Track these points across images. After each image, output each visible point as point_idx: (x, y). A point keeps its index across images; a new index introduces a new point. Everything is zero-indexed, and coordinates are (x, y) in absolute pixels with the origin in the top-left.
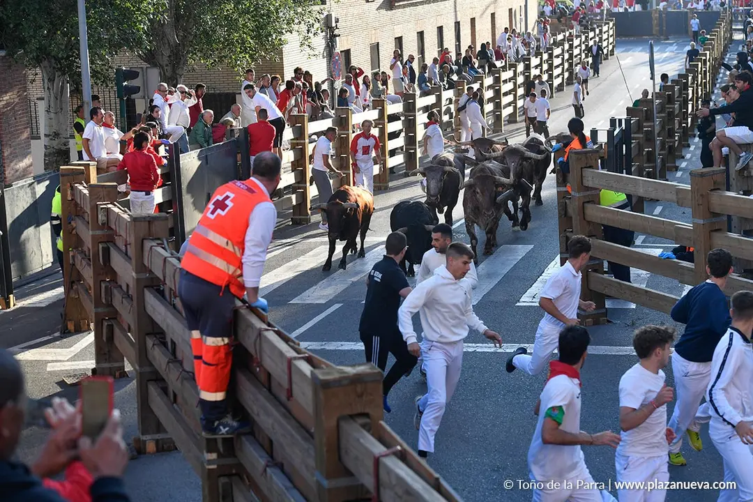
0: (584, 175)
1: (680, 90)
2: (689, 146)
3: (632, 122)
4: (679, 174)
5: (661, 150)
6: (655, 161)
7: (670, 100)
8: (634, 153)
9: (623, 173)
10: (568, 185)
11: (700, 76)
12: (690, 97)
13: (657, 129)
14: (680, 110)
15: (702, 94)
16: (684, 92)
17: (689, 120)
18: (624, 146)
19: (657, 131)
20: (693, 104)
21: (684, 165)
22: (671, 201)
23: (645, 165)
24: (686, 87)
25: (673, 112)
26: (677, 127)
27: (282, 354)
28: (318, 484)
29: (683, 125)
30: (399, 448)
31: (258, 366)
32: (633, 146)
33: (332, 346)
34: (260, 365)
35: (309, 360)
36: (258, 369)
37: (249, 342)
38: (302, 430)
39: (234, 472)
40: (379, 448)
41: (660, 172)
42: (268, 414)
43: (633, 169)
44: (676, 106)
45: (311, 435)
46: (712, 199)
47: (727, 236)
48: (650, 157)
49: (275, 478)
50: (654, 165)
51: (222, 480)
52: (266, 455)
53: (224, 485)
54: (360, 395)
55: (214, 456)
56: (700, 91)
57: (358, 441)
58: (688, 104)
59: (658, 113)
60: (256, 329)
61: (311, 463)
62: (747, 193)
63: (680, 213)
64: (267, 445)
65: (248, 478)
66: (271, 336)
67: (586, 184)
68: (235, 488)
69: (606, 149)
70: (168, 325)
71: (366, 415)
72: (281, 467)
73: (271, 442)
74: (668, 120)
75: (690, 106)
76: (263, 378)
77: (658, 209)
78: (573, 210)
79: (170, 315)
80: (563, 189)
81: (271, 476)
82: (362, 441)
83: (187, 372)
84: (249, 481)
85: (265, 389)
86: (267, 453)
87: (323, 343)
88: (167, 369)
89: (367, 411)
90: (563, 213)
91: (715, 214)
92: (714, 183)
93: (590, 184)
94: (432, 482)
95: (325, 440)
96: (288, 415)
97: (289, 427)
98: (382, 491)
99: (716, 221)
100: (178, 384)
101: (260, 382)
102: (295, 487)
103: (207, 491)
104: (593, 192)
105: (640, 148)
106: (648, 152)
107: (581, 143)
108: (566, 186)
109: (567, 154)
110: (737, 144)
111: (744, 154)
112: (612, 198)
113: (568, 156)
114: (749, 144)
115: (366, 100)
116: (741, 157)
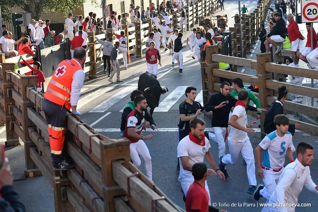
0: (212, 56)
1: (251, 20)
2: (255, 43)
3: (232, 34)
4: (251, 55)
5: (244, 45)
6: (241, 50)
7: (247, 24)
8: (232, 47)
9: (228, 55)
10: (206, 60)
11: (259, 14)
12: (255, 23)
13: (242, 36)
14: (252, 28)
15: (260, 22)
17: (255, 32)
18: (229, 44)
19: (242, 38)
20: (257, 26)
21: (253, 51)
22: (249, 67)
23: (237, 52)
24: (254, 19)
25: (248, 29)
26: (250, 35)
27: (86, 134)
28: (104, 188)
29: (253, 35)
30: (137, 173)
31: (77, 140)
32: (232, 44)
33: (107, 130)
34: (78, 139)
35: (98, 137)
36: (77, 141)
37: (72, 129)
38: (96, 166)
39: (67, 184)
40: (129, 174)
41: (243, 54)
42: (81, 160)
43: (232, 54)
44: (250, 27)
45: (100, 168)
46: (266, 65)
47: (272, 81)
48: (239, 48)
49: (85, 187)
50: (241, 51)
51: (63, 188)
52: (81, 177)
53: (63, 190)
54: (121, 151)
55: (58, 178)
56: (259, 20)
57: (120, 170)
58: (255, 26)
59: (243, 30)
60: (75, 123)
61: (100, 180)
62: (280, 63)
63: (252, 72)
64: (81, 173)
65: (73, 187)
66: (82, 127)
67: (213, 60)
68: (68, 191)
69: (221, 46)
70: (38, 123)
71: (123, 159)
72: (87, 182)
73: (83, 171)
74: (247, 33)
75: (256, 27)
76: (79, 144)
77: (243, 70)
78: (208, 71)
79: (38, 118)
80: (204, 62)
81: (83, 186)
82: (122, 170)
83: (47, 143)
84: (74, 188)
85: (80, 149)
86: (81, 176)
87: (103, 129)
88: (38, 141)
89: (123, 158)
90: (203, 72)
91: (267, 72)
92: (267, 59)
93: (215, 60)
94: (152, 187)
95: (106, 170)
96: (90, 160)
97: (90, 165)
98: (131, 191)
99: (268, 75)
100: (43, 148)
101: (77, 146)
102: (94, 190)
103: (56, 193)
104: (216, 64)
105: (235, 45)
106: (238, 46)
107: (210, 43)
108: (205, 61)
109: (205, 48)
110: (276, 43)
111: (279, 46)
112: (224, 66)
113: (205, 49)
114: (281, 42)
115: (119, 26)
116: (277, 48)
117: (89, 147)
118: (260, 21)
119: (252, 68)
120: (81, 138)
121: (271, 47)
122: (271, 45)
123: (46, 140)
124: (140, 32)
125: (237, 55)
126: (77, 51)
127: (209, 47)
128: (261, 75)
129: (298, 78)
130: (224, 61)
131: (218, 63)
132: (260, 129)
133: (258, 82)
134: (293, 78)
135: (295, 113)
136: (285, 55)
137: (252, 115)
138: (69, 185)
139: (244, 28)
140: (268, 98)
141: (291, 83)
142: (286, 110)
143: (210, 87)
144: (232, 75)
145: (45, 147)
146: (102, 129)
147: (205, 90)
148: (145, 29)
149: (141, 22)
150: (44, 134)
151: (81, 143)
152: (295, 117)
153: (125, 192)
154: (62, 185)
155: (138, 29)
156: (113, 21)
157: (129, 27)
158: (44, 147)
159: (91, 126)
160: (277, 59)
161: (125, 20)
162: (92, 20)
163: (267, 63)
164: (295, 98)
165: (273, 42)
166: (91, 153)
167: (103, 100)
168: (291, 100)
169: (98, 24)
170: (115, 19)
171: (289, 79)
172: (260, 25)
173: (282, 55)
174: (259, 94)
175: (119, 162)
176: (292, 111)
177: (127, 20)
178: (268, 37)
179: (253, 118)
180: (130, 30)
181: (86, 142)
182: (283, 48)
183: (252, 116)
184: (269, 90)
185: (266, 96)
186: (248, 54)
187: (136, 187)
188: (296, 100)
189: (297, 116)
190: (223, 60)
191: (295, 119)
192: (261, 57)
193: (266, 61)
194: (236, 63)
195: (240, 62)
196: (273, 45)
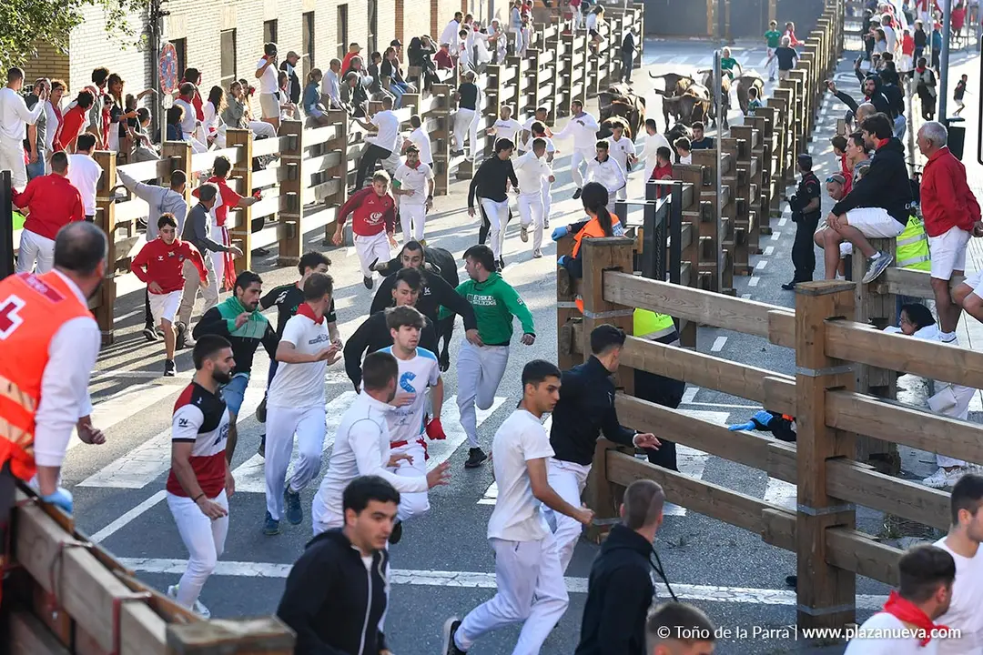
0: (606, 281)
1: (759, 136)
2: (770, 233)
3: (684, 189)
4: (754, 281)
5: (726, 239)
6: (716, 259)
7: (743, 152)
8: (684, 243)
9: (665, 281)
10: (578, 297)
11: (791, 111)
12: (774, 147)
13: (721, 202)
14: (759, 168)
15: (793, 144)
16: (765, 139)
17: (772, 186)
19: (720, 207)
20: (778, 161)
21: (761, 265)
23: (700, 264)
24: (768, 130)
25: (747, 174)
26: (752, 199)
27: (101, 591)
29: (762, 196)
31: (55, 610)
32: (682, 231)
33: (157, 566)
34: (59, 607)
35: (154, 604)
36: (54, 615)
37: (39, 566)
44: (753, 163)
46: (831, 334)
47: (853, 400)
48: (709, 251)
50: (715, 264)
56: (790, 136)
58: (770, 159)
59: (723, 175)
60: (53, 541)
62: (880, 323)
63: (757, 350)
66: (81, 557)
67: (610, 297)
69: (642, 238)
74: (739, 187)
75: (774, 163)
76: (62, 631)
77: (719, 343)
78: (583, 342)
80: (569, 305)
85: (65, 650)
87: (141, 560)
90: (567, 346)
91: (836, 362)
92: (836, 307)
93: (617, 299)
99: (837, 372)
101: (56, 637)
104: (622, 313)
105: (694, 234)
106: (705, 240)
107: (602, 226)
109: (577, 245)
110: (867, 239)
111: (878, 255)
112: (651, 324)
113: (580, 249)
114: (888, 239)
115: (211, 130)
116: (872, 260)
117: (108, 645)
118: (790, 141)
119: (773, 339)
120: (75, 605)
121: (848, 256)
122: (845, 247)
124: (299, 161)
126: (72, 240)
127: (596, 244)
128: (812, 373)
130: (656, 305)
131: (629, 313)
132: (792, 593)
133: (795, 399)
134: (926, 384)
136: (904, 292)
137: (763, 534)
139: (730, 167)
140: (838, 466)
142: (901, 519)
144: (688, 365)
146: (136, 560)
148: (317, 150)
149: (304, 119)
151: (73, 624)
155: (291, 146)
156: (189, 110)
157: (257, 139)
159: (97, 541)
160: (866, 309)
161: (239, 106)
162: (102, 98)
163: (839, 324)
165: (856, 236)
167: (140, 438)
169: (126, 119)
170: (198, 104)
171: (908, 387)
172: (789, 157)
173: (893, 289)
174: (798, 449)
177: (245, 108)
178: (838, 215)
179: (764, 544)
180: (258, 149)
182: (894, 264)
183: (764, 539)
184: (838, 433)
185: (828, 459)
186: (740, 274)
190: (652, 302)
192: (812, 298)
193: (832, 316)
194: (707, 314)
195: (723, 313)
196: (854, 247)
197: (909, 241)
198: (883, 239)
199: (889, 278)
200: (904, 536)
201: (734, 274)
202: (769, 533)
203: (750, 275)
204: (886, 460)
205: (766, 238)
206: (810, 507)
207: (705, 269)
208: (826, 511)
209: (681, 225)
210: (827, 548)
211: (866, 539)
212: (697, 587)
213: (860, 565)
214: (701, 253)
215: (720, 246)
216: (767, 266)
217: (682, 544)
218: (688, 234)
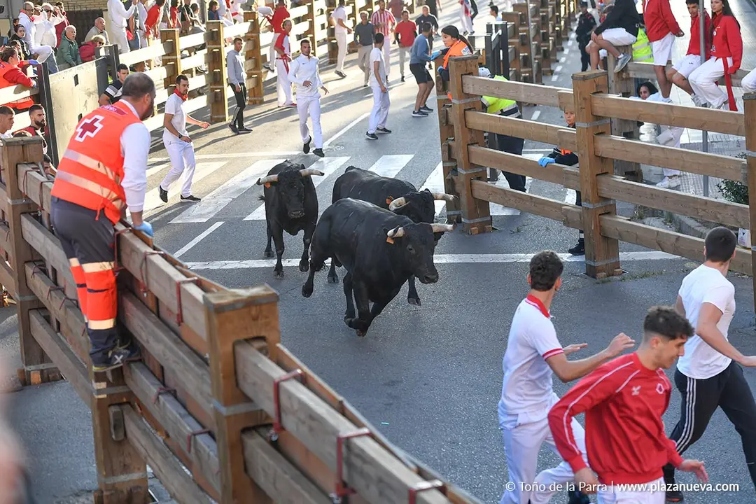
0: (464, 81)
2: (563, 50)
3: (508, 27)
4: (555, 78)
5: (537, 54)
6: (531, 67)
8: (511, 57)
10: (449, 92)
13: (532, 33)
14: (553, 12)
17: (563, 23)
18: (501, 51)
19: (532, 36)
20: (565, 8)
21: (559, 69)
23: (522, 70)
25: (547, 16)
26: (551, 31)
27: (170, 278)
28: (216, 411)
29: (557, 28)
30: (299, 371)
31: (145, 292)
32: (509, 51)
33: (216, 265)
34: (147, 290)
35: (199, 283)
36: (145, 295)
37: (134, 268)
38: (195, 355)
39: (125, 400)
40: (278, 373)
41: (536, 76)
42: (158, 340)
43: (510, 74)
44: (550, 9)
45: (205, 361)
46: (595, 102)
47: (611, 140)
48: (527, 62)
49: (168, 405)
50: (530, 69)
51: (113, 410)
52: (157, 382)
53: (115, 414)
54: (255, 319)
55: (103, 385)
57: (256, 365)
58: (560, 7)
59: (533, 17)
60: (141, 252)
61: (207, 389)
62: (626, 95)
63: (558, 117)
64: (158, 372)
65: (139, 406)
66: (157, 260)
67: (466, 91)
68: (126, 417)
69: (484, 56)
70: (47, 253)
71: (263, 338)
72: (174, 394)
73: (162, 368)
74: (542, 24)
75: (563, 9)
76: (151, 304)
77: (536, 114)
78: (454, 118)
79: (49, 242)
80: (443, 97)
81: (164, 404)
82: (260, 365)
83: (71, 300)
84: (141, 409)
85: (153, 315)
86: (159, 380)
87: (207, 263)
88: (49, 297)
89: (263, 334)
90: (444, 121)
91: (598, 118)
92: (596, 86)
93: (471, 91)
94: (336, 405)
95: (220, 366)
96: (179, 340)
97: (181, 353)
98: (283, 415)
99: (600, 124)
100: (62, 312)
101: (148, 308)
102: (190, 414)
103: (97, 422)
104: (474, 99)
105: (516, 53)
106: (524, 56)
108: (447, 94)
110: (615, 47)
111: (622, 56)
114: (627, 46)
116: (619, 59)
117: (175, 310)
119: (562, 107)
120: (156, 288)
121: (605, 58)
122: (603, 53)
123: (70, 294)
125: (522, 78)
128: (585, 125)
129: (670, 129)
133: (576, 141)
134: (656, 130)
135: (665, 213)
136: (638, 76)
137: (564, 221)
138: (128, 403)
139: (536, 14)
140: (603, 178)
141: (651, 142)
142: (645, 207)
143: (459, 155)
145: (68, 309)
146: (204, 263)
147: (448, 164)
150: (65, 280)
151: (157, 299)
152: (665, 224)
153: (268, 417)
154: (113, 401)
158: (66, 312)
159: (176, 256)
160: (617, 86)
163: (599, 96)
164: (663, 177)
165: (609, 46)
166: (182, 324)
168: (654, 184)
171: (646, 133)
173: (632, 75)
174: (580, 170)
175: (252, 346)
176: (657, 210)
178: (597, 35)
179: (564, 227)
181: (168, 299)
182: (631, 60)
183: (564, 224)
184: (603, 159)
185: (597, 175)
186: (547, 75)
187: (296, 406)
188: (666, 182)
189: (670, 220)
191: (667, 229)
192: (582, 81)
193: (595, 91)
194: (523, 96)
195: (532, 94)
196: (608, 52)
197: (640, 47)
198: (624, 46)
199: (629, 68)
200: (647, 217)
201: (544, 74)
202: (567, 219)
203: (552, 74)
204: (634, 174)
205: (561, 52)
206: (589, 203)
207: (525, 73)
208: (598, 205)
209: (508, 48)
210: (601, 226)
211: (622, 219)
212: (528, 255)
213: (620, 235)
214: (522, 63)
215: (533, 59)
216: (562, 69)
217: (518, 231)
218: (513, 52)
